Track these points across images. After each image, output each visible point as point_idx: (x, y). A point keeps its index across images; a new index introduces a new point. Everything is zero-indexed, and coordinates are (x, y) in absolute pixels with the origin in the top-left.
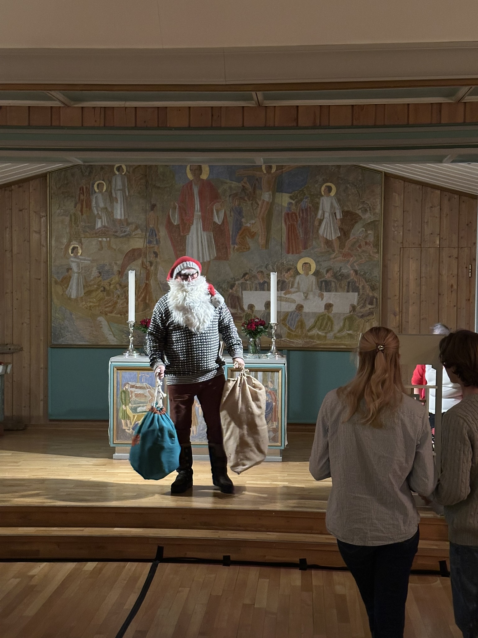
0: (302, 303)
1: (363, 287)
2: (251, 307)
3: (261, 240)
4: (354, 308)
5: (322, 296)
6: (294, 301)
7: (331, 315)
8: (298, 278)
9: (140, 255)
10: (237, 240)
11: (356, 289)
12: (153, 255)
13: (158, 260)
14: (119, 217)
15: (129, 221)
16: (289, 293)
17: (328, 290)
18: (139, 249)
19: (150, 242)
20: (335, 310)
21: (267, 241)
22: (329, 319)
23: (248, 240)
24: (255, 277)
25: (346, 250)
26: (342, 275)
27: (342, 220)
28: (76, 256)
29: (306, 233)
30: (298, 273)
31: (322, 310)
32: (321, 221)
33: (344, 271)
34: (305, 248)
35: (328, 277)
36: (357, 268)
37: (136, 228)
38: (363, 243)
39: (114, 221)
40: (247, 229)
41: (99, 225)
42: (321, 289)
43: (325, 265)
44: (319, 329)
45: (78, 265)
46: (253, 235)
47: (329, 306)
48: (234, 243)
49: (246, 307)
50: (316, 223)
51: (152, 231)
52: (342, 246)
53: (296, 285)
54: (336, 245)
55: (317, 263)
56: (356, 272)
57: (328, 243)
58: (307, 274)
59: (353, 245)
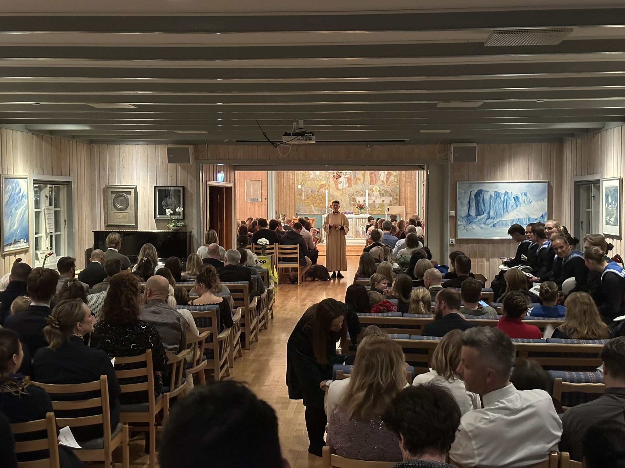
0: (375, 200)
1: (394, 195)
2: (359, 201)
3: (362, 181)
4: (391, 201)
5: (381, 198)
6: (372, 200)
7: (384, 204)
8: (373, 192)
9: (324, 186)
10: (354, 181)
11: (391, 196)
12: (328, 186)
13: (330, 187)
14: (317, 174)
15: (321, 175)
16: (371, 197)
17: (383, 196)
18: (324, 184)
19: (327, 182)
20: (385, 202)
21: (364, 181)
22: (383, 205)
23: (358, 181)
24: (360, 192)
25: (388, 184)
26: (387, 191)
27: (387, 175)
28: (304, 187)
29: (376, 178)
30: (374, 191)
31: (381, 202)
32: (380, 175)
33: (388, 190)
34: (376, 183)
35: (383, 192)
36: (392, 189)
37: (323, 178)
38: (393, 182)
39: (316, 175)
40: (358, 178)
41: (311, 177)
42: (381, 196)
43: (382, 188)
44: (380, 208)
45: (305, 189)
46: (359, 179)
47: (383, 201)
48: (353, 182)
49: (357, 202)
50: (379, 175)
51: (328, 178)
52: (387, 182)
53: (373, 195)
54: (385, 182)
55: (379, 188)
56: (391, 190)
57: (383, 181)
58: (376, 191)
59: (390, 182)
